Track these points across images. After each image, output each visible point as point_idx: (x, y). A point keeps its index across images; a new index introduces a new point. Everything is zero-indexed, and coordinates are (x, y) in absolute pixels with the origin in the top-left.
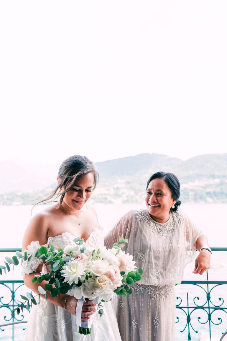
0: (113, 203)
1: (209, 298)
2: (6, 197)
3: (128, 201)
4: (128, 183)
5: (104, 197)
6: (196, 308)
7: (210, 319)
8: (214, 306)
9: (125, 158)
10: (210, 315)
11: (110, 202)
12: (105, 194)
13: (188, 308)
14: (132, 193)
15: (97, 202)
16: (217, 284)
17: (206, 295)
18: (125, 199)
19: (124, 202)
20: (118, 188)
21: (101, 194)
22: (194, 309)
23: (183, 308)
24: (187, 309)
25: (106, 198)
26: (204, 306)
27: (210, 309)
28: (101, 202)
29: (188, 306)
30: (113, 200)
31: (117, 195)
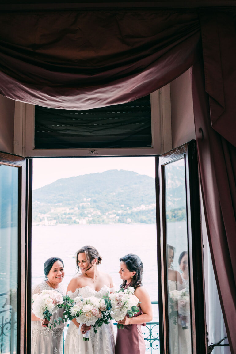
0: (78, 223)
1: (151, 333)
3: (93, 221)
4: (95, 201)
5: (67, 216)
7: (151, 346)
8: (153, 338)
9: (91, 175)
10: (151, 344)
11: (75, 222)
12: (69, 214)
14: (99, 213)
15: (61, 223)
16: (155, 325)
17: (149, 331)
18: (91, 219)
19: (90, 222)
20: (83, 208)
21: (65, 214)
25: (70, 218)
26: (148, 338)
27: (152, 340)
28: (65, 223)
30: (78, 220)
31: (82, 215)
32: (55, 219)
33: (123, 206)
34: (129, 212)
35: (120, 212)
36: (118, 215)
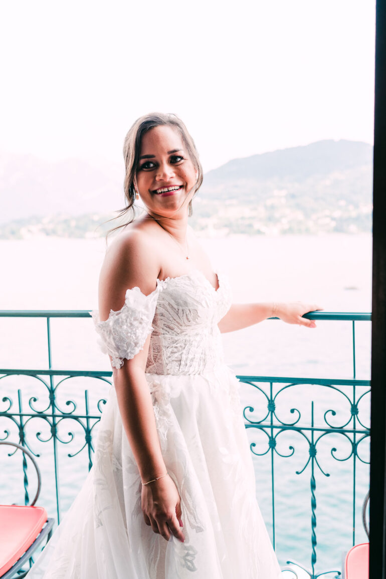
0: (264, 233)
2: (73, 223)
3: (291, 230)
4: (293, 196)
5: (247, 222)
6: (328, 432)
9: (287, 150)
11: (259, 232)
12: (250, 218)
13: (313, 430)
14: (300, 216)
15: (235, 232)
18: (286, 227)
19: (284, 232)
20: (273, 207)
21: (243, 218)
22: (324, 432)
23: (302, 431)
24: (310, 431)
25: (250, 226)
26: (345, 428)
28: (243, 232)
29: (312, 426)
30: (263, 229)
31: (270, 219)
32: (226, 226)
33: (342, 203)
34: (354, 214)
35: (337, 214)
36: (333, 219)
